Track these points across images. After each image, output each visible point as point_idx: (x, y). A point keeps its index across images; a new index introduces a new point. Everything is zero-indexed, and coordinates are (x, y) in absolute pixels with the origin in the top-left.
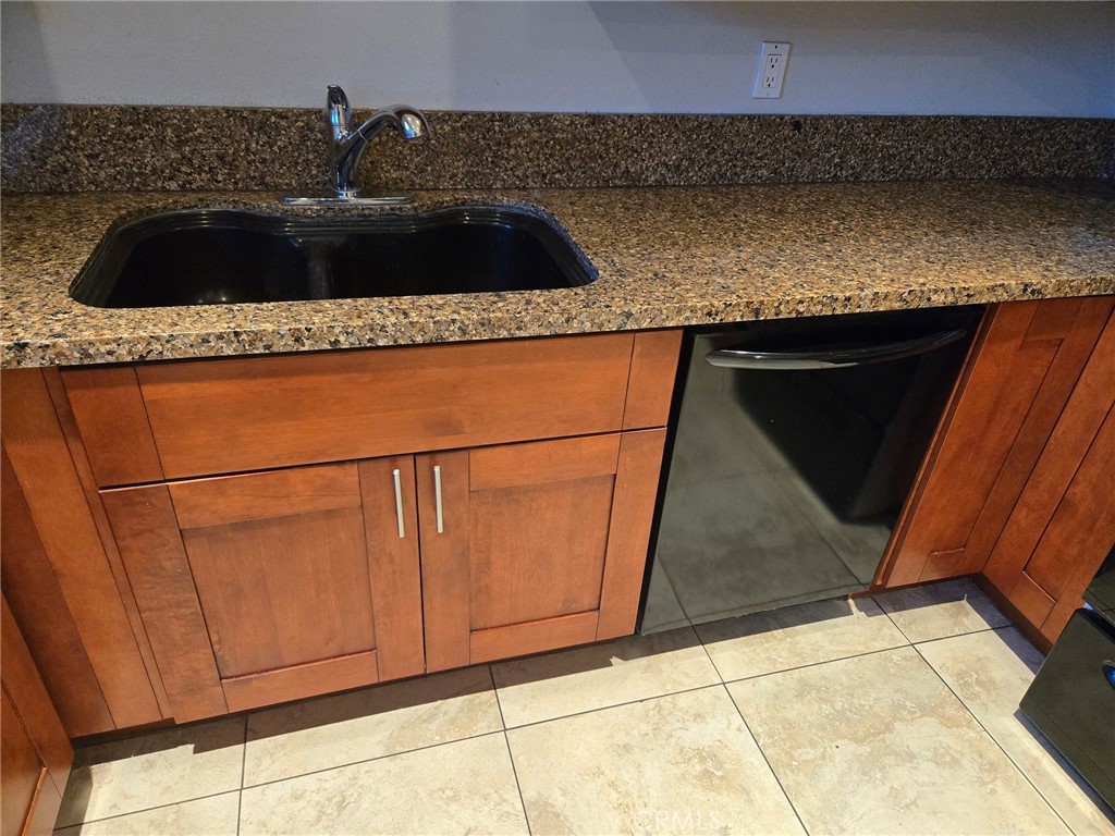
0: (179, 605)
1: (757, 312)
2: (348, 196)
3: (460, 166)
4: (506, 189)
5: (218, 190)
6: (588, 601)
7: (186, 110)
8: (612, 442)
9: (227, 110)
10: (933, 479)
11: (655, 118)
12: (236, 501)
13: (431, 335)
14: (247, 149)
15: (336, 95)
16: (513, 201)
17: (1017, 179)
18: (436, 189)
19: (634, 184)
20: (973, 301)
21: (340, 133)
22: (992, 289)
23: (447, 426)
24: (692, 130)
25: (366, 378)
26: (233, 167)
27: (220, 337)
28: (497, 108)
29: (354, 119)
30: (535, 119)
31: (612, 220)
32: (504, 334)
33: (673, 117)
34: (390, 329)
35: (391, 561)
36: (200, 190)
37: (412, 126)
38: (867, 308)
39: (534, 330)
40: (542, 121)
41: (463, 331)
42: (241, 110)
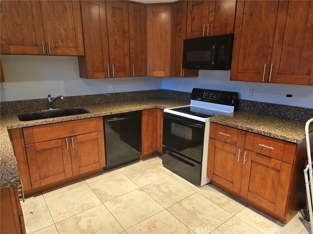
0: (35, 165)
1: (111, 113)
2: (51, 109)
3: (67, 104)
4: (75, 106)
5: (30, 111)
6: (97, 161)
7: (26, 100)
8: (96, 133)
9: (32, 100)
10: (143, 136)
11: (96, 95)
12: (44, 146)
13: (70, 119)
14: (35, 105)
15: (49, 96)
16: (76, 107)
17: (150, 98)
18: (64, 107)
19: (95, 104)
20: (138, 110)
21: (50, 101)
22: (140, 108)
23: (73, 132)
24: (102, 96)
25: (62, 126)
26: (32, 107)
27: (44, 122)
28: (72, 96)
29: (52, 99)
30: (78, 96)
31: (92, 108)
32: (79, 118)
33: (98, 94)
34: (65, 119)
35: (66, 155)
36: (27, 111)
37: (62, 98)
38: (125, 112)
39: (83, 118)
40: (79, 97)
41: (74, 118)
42: (34, 100)
